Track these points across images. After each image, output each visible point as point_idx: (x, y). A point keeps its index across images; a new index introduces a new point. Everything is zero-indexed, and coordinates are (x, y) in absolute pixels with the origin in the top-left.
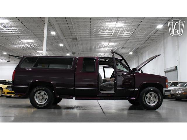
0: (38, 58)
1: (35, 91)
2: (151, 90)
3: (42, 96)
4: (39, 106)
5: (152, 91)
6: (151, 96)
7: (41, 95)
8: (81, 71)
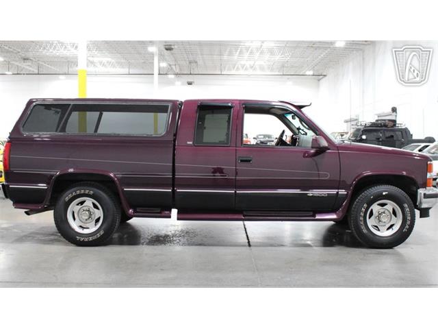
0: (71, 107)
1: (67, 199)
2: (384, 193)
3: (89, 211)
4: (82, 239)
5: (386, 197)
6: (382, 211)
7: (85, 208)
8: (191, 143)
